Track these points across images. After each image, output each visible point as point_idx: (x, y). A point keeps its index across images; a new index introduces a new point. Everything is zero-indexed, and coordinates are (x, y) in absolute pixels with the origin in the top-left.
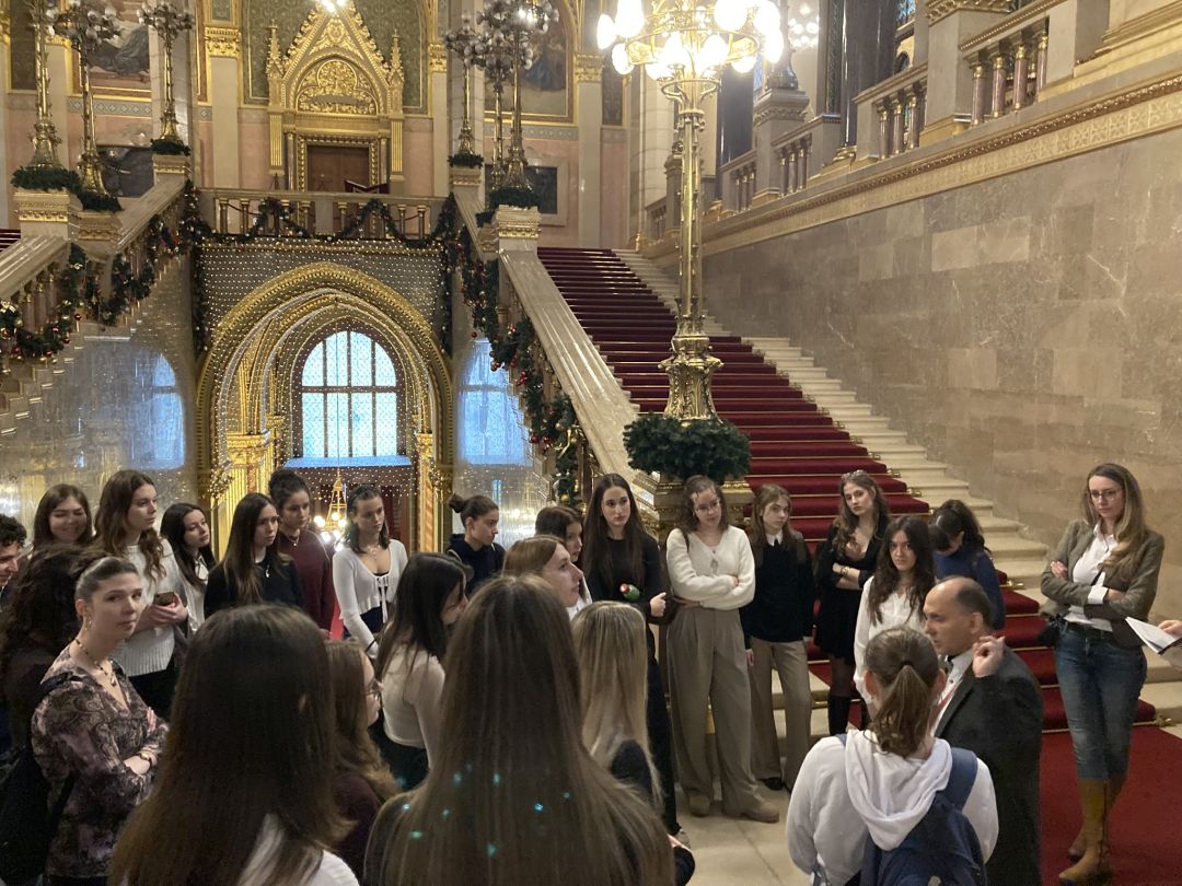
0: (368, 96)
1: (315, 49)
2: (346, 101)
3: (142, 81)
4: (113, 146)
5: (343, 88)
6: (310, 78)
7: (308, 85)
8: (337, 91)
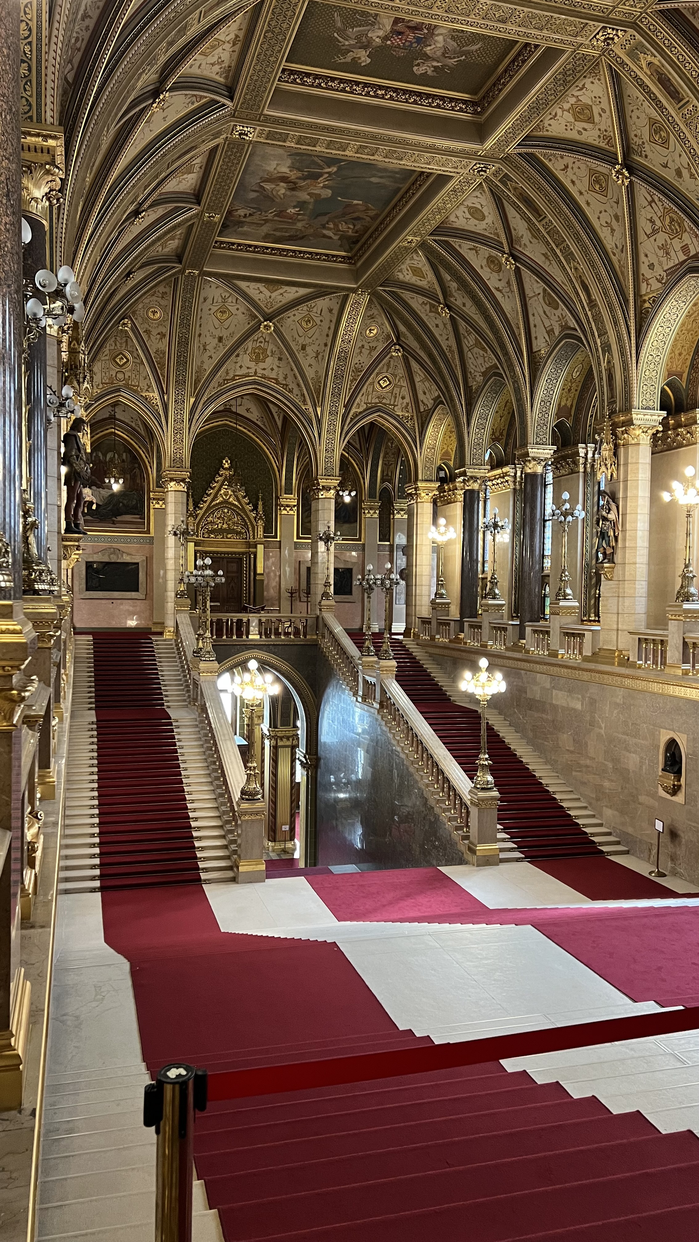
0: (243, 528)
1: (214, 503)
2: (230, 531)
3: (113, 523)
4: (95, 562)
5: (228, 525)
6: (210, 519)
7: (208, 523)
8: (225, 526)
